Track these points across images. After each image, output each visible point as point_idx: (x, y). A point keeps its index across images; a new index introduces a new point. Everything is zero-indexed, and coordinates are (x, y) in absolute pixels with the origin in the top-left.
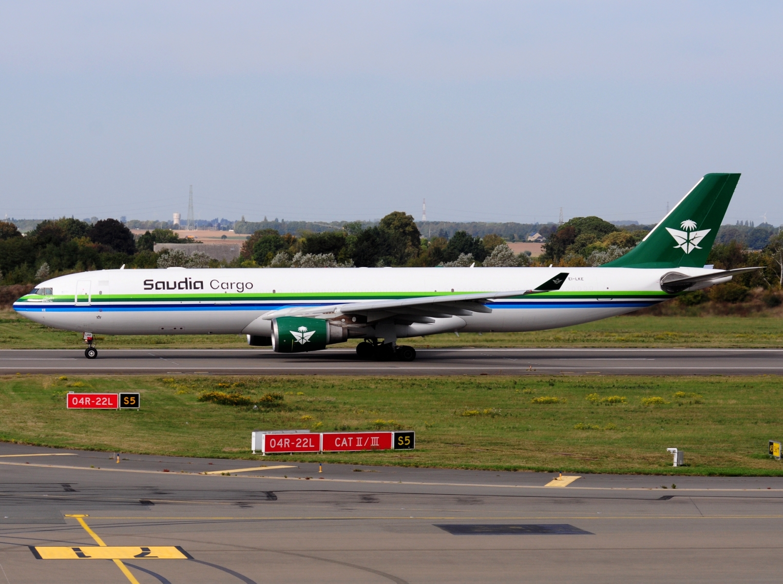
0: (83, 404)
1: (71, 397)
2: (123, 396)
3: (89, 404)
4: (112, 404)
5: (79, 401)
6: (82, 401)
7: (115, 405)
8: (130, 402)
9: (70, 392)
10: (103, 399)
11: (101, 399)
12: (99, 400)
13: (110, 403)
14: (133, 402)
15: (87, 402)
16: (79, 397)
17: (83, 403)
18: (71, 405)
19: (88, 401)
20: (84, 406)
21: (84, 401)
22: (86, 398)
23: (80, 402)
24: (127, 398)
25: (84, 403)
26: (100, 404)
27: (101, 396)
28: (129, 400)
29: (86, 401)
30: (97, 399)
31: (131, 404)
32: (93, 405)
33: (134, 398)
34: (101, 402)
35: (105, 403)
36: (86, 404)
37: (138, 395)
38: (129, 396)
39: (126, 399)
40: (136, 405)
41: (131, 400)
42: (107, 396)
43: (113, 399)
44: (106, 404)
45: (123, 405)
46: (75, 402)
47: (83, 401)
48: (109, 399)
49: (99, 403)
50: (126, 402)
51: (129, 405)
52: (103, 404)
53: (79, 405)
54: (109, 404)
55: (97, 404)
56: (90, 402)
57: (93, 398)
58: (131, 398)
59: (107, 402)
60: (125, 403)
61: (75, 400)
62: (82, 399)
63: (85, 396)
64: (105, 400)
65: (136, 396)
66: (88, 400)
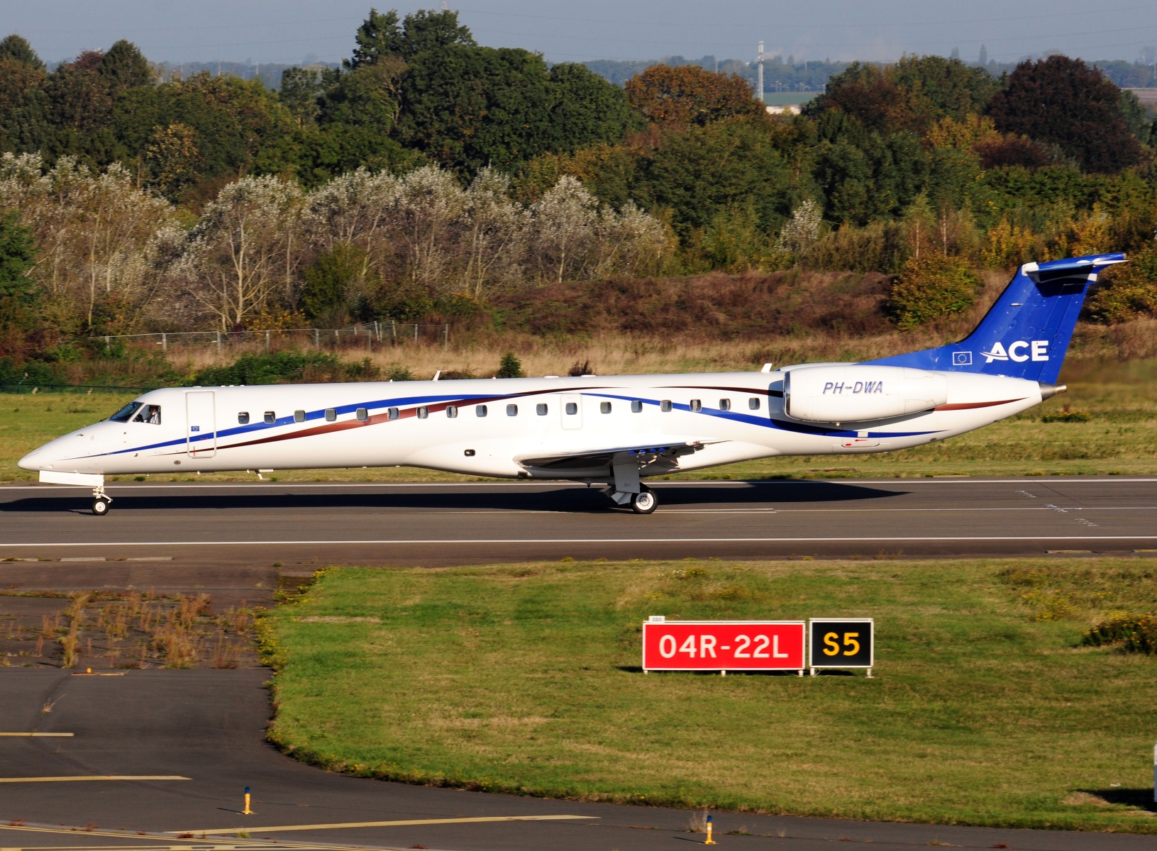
0: (692, 655)
1: (655, 632)
2: (820, 630)
3: (713, 655)
4: (785, 656)
5: (679, 645)
6: (689, 647)
7: (795, 658)
8: (844, 648)
9: (651, 617)
10: (757, 639)
11: (752, 638)
12: (743, 642)
13: (780, 652)
14: (851, 647)
15: (707, 650)
16: (681, 634)
17: (692, 651)
18: (654, 657)
19: (709, 645)
20: (697, 660)
21: (698, 645)
22: (704, 638)
23: (683, 649)
24: (835, 636)
25: (698, 653)
26: (747, 656)
27: (752, 631)
28: (840, 641)
29: (704, 646)
30: (738, 639)
31: (847, 653)
32: (725, 658)
33: (856, 635)
34: (750, 650)
35: (762, 652)
36: (703, 655)
37: (868, 625)
38: (841, 629)
39: (831, 639)
40: (863, 657)
41: (847, 642)
42: (769, 631)
43: (790, 638)
44: (766, 656)
45: (819, 657)
46: (668, 649)
47: (693, 645)
48: (776, 638)
49: (743, 652)
50: (831, 648)
51: (840, 658)
52: (757, 655)
53: (681, 658)
54: (776, 655)
55: (738, 655)
56: (717, 648)
57: (726, 635)
58: (847, 635)
59: (769, 650)
60: (826, 651)
61: (668, 643)
62: (691, 639)
63: (698, 631)
64: (762, 642)
65: (863, 629)
66: (708, 642)
